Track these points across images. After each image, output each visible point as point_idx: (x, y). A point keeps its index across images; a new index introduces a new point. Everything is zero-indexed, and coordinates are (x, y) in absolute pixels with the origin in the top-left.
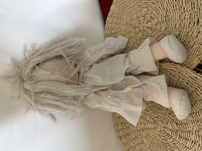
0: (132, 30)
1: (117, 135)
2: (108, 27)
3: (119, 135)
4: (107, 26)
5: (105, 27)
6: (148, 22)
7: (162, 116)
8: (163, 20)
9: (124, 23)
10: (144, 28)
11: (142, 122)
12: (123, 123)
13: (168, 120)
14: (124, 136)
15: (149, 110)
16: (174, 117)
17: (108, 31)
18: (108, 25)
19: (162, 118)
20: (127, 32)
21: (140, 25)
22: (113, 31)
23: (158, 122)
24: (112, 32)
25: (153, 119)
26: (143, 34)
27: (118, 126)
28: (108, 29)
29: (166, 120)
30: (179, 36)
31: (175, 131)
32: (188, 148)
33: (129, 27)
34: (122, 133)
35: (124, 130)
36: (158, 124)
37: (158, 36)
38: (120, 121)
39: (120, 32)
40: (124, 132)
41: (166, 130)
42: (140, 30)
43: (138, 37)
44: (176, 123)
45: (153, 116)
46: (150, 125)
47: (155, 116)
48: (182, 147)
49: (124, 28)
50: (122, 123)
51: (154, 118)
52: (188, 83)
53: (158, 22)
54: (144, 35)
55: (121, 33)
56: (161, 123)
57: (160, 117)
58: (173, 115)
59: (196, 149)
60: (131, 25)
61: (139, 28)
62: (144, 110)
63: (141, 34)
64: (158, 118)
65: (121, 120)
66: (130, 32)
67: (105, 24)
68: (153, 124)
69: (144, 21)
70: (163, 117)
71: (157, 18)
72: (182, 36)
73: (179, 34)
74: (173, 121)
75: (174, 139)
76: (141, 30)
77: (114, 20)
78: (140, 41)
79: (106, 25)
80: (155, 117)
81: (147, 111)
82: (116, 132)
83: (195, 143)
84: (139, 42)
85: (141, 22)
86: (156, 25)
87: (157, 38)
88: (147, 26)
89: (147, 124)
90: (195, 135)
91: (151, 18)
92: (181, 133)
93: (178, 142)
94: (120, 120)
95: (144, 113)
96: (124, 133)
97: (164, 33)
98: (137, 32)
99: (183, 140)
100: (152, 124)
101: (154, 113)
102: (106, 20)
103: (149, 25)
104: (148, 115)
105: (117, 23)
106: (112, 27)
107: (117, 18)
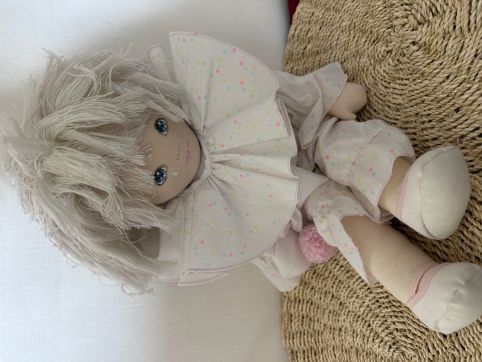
0: (366, 47)
1: (284, 345)
2: (297, 32)
3: (290, 345)
4: (295, 30)
5: (288, 33)
6: (420, 23)
7: (419, 334)
8: (472, 22)
9: (344, 24)
10: (403, 46)
11: (359, 330)
12: (307, 316)
13: (438, 352)
14: (304, 352)
15: (383, 303)
16: (458, 351)
17: (296, 44)
18: (299, 28)
19: (419, 340)
20: (349, 52)
21: (392, 34)
22: (309, 46)
23: (404, 349)
24: (307, 50)
25: (390, 333)
26: (396, 62)
27: (293, 324)
28: (296, 38)
29: (429, 350)
33: (356, 39)
34: (301, 344)
35: (306, 337)
36: (403, 353)
37: (448, 77)
38: (298, 310)
39: (330, 52)
40: (304, 342)
42: (390, 48)
43: (381, 71)
45: (393, 327)
46: (380, 349)
47: (400, 326)
49: (344, 38)
50: (305, 317)
51: (395, 333)
53: (454, 27)
54: (401, 66)
55: (333, 55)
56: (413, 353)
57: (414, 335)
58: (457, 346)
60: (363, 32)
61: (388, 43)
62: (370, 301)
63: (391, 63)
64: (407, 337)
65: (302, 308)
66: (358, 54)
67: (290, 22)
68: (390, 347)
69: (406, 20)
70: (424, 337)
71: (454, 11)
76: (390, 51)
77: (317, 13)
78: (386, 87)
79: (293, 28)
80: (397, 330)
81: (378, 304)
82: (283, 338)
84: (383, 88)
85: (395, 22)
86: (447, 38)
87: (444, 82)
88: (415, 36)
89: (370, 339)
91: (431, 10)
94: (300, 308)
95: (368, 306)
96: (305, 345)
97: (469, 68)
98: (380, 56)
100: (387, 347)
101: (396, 316)
102: (294, 11)
103: (422, 34)
104: (379, 318)
105: (323, 22)
106: (309, 34)
107: (325, 5)
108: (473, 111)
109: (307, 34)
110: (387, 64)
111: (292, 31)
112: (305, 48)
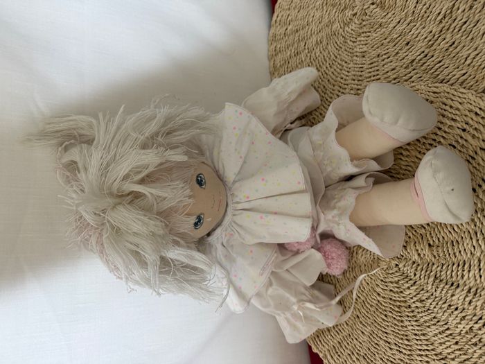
0: (336, 15)
2: (279, 18)
4: (277, 17)
5: (272, 20)
9: (318, 4)
10: (365, 7)
13: (410, 237)
17: (279, 27)
18: (280, 15)
20: (323, 24)
22: (290, 28)
26: (361, 21)
28: (278, 23)
30: (451, 12)
31: (426, 265)
32: (456, 309)
33: (328, 12)
37: (399, 22)
39: (307, 27)
41: (401, 266)
42: (355, 12)
43: (349, 30)
44: (430, 245)
48: (441, 308)
49: (318, 14)
52: (464, 130)
54: (364, 23)
55: (310, 29)
59: (478, 308)
60: (334, 5)
61: (353, 8)
63: (357, 22)
66: (331, 23)
67: (272, 11)
72: (460, 11)
73: (452, 8)
74: (422, 238)
75: (422, 288)
76: (356, 14)
77: (295, 0)
78: (354, 42)
79: (275, 15)
83: (475, 295)
84: (351, 43)
87: (397, 25)
90: (477, 271)
92: (439, 268)
93: (432, 295)
97: (414, 12)
98: (348, 19)
99: (444, 287)
105: (301, 6)
106: (290, 18)
108: (419, 41)
109: (288, 18)
110: (353, 24)
111: (275, 17)
112: (287, 29)
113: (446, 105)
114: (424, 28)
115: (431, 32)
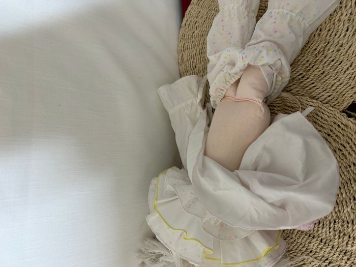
2: (188, 23)
4: (187, 21)
5: (182, 22)
17: (187, 29)
18: (189, 20)
22: (197, 32)
24: (195, 33)
28: (187, 26)
30: (324, 51)
32: (311, 252)
48: (300, 250)
52: (329, 135)
59: (326, 253)
72: (330, 51)
73: (324, 48)
75: (288, 235)
77: (202, 12)
79: (185, 19)
83: (325, 243)
90: (328, 229)
93: (295, 241)
99: (304, 237)
106: (197, 24)
107: (209, 7)
109: (195, 24)
111: (184, 22)
113: (318, 116)
114: (303, 57)
115: (308, 61)
